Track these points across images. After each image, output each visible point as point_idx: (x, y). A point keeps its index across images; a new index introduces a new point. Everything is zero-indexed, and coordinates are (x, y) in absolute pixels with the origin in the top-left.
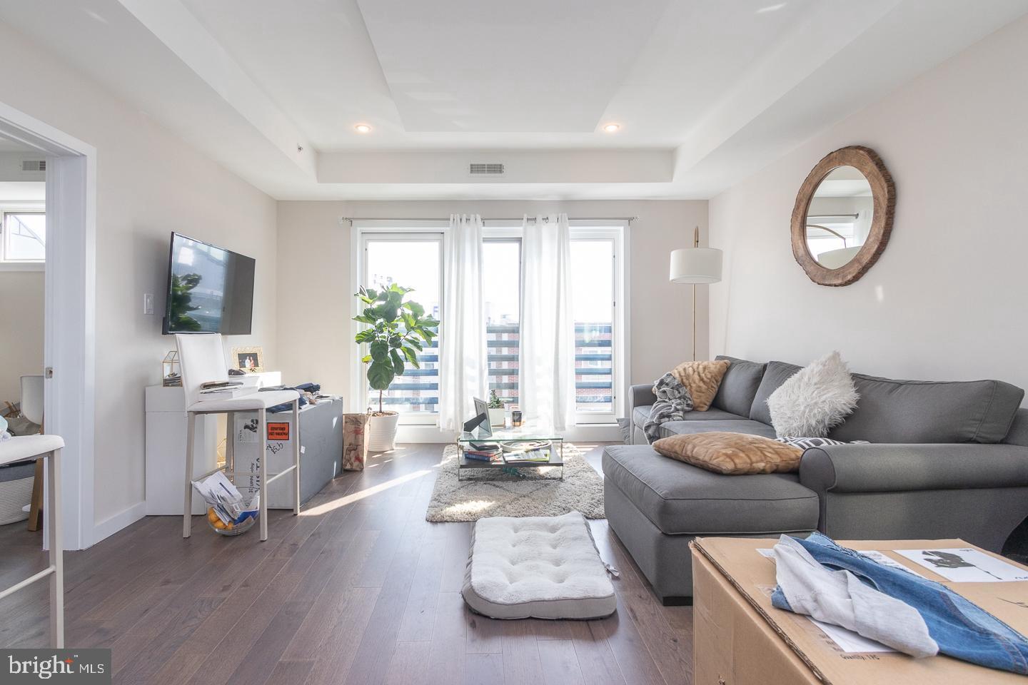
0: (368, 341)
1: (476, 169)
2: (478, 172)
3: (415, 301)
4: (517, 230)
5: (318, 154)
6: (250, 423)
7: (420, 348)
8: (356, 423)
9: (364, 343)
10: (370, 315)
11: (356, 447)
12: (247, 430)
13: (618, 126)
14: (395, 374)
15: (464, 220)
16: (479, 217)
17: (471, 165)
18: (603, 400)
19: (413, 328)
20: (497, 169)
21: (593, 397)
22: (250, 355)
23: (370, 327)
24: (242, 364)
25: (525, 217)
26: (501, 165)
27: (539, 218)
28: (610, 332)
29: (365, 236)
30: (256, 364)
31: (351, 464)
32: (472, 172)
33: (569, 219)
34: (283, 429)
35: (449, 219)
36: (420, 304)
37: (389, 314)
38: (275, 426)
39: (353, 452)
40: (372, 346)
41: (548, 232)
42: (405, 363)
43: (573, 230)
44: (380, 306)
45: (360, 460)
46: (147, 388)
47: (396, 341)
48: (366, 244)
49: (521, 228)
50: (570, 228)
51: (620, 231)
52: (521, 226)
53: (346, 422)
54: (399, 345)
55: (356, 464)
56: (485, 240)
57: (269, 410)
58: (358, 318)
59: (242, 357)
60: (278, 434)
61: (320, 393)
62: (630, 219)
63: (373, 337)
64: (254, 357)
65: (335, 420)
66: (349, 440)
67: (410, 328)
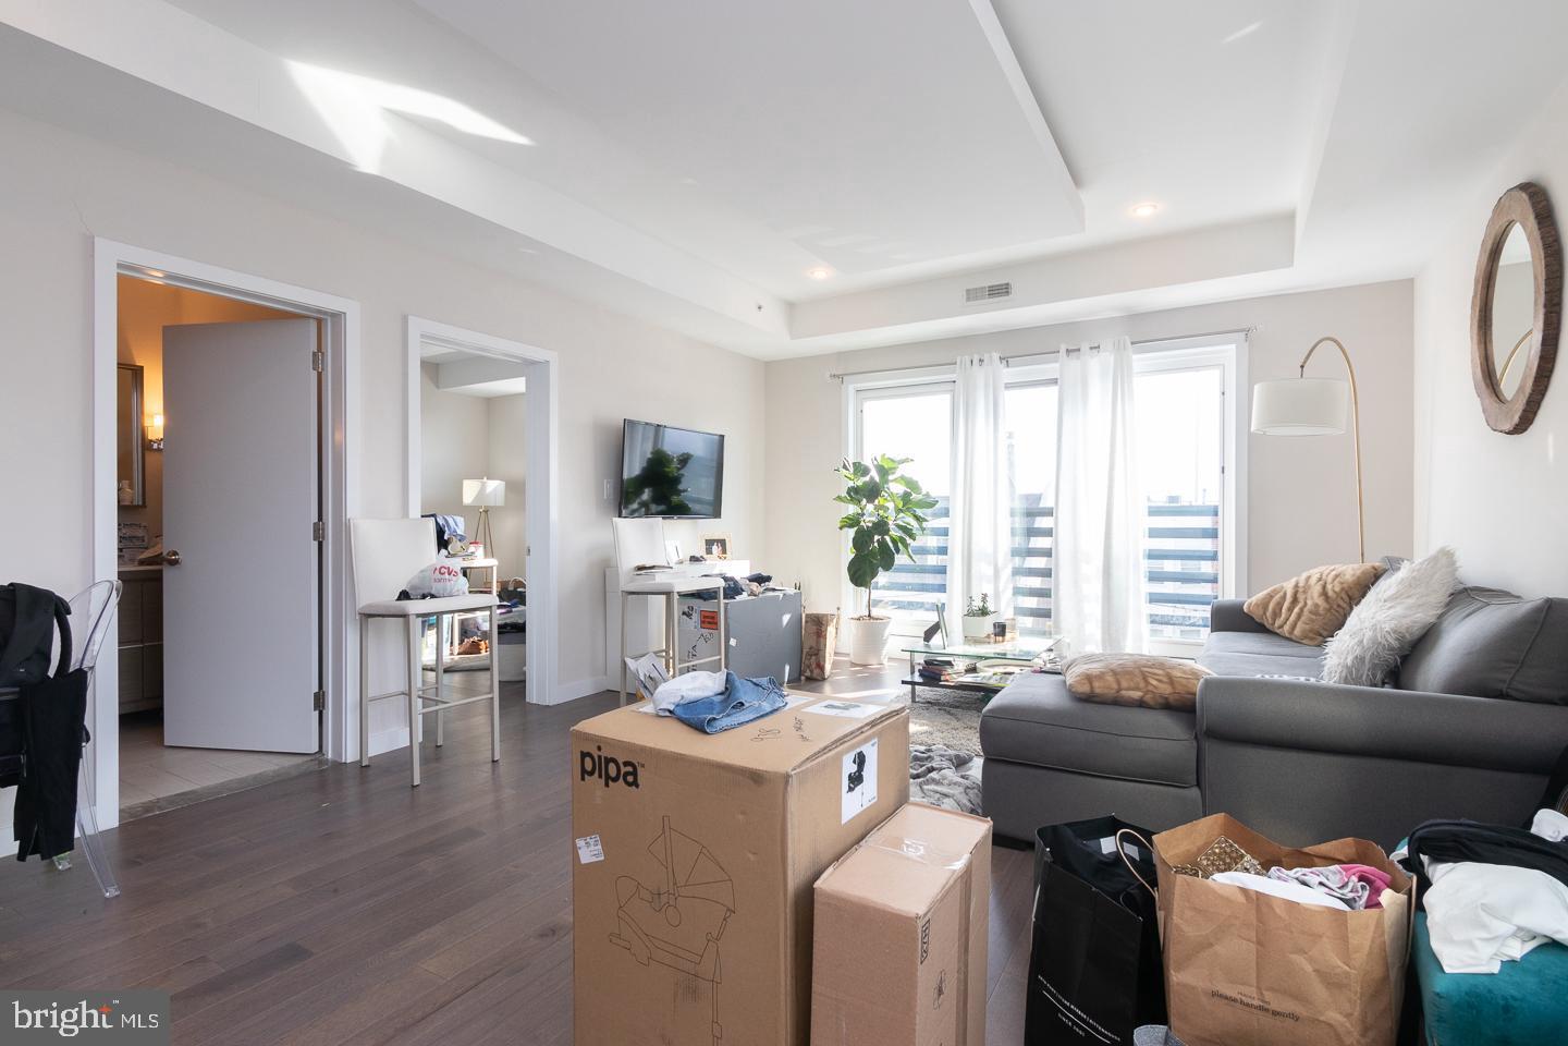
0: (851, 526)
1: (972, 295)
2: (976, 298)
3: (907, 475)
4: (1050, 369)
5: (791, 307)
6: (686, 610)
7: (912, 536)
8: (818, 624)
9: (846, 529)
10: (855, 494)
11: (817, 653)
12: (685, 617)
13: (1155, 207)
14: (880, 569)
15: (976, 361)
16: (996, 356)
17: (968, 291)
18: (1201, 622)
19: (901, 511)
20: (1000, 291)
21: (1184, 617)
22: (718, 541)
23: (852, 509)
24: (709, 551)
25: (1063, 348)
26: (1008, 284)
27: (1085, 347)
28: (1216, 515)
29: (862, 394)
30: (724, 551)
31: (812, 672)
32: (968, 299)
33: (1132, 343)
34: (713, 618)
35: (955, 363)
36: (915, 478)
37: (872, 492)
38: (707, 614)
39: (814, 658)
40: (856, 533)
41: (1097, 366)
42: (896, 556)
43: (1139, 360)
44: (864, 483)
45: (821, 668)
46: (607, 570)
47: (881, 526)
48: (862, 405)
49: (1057, 365)
50: (1135, 357)
51: (1228, 351)
52: (1056, 362)
53: (806, 622)
54: (887, 532)
55: (816, 671)
56: (1009, 386)
57: (684, 596)
58: (839, 498)
59: (709, 543)
60: (709, 623)
61: (771, 585)
62: (1247, 331)
63: (858, 523)
64: (722, 543)
65: (786, 618)
66: (809, 643)
67: (899, 511)
